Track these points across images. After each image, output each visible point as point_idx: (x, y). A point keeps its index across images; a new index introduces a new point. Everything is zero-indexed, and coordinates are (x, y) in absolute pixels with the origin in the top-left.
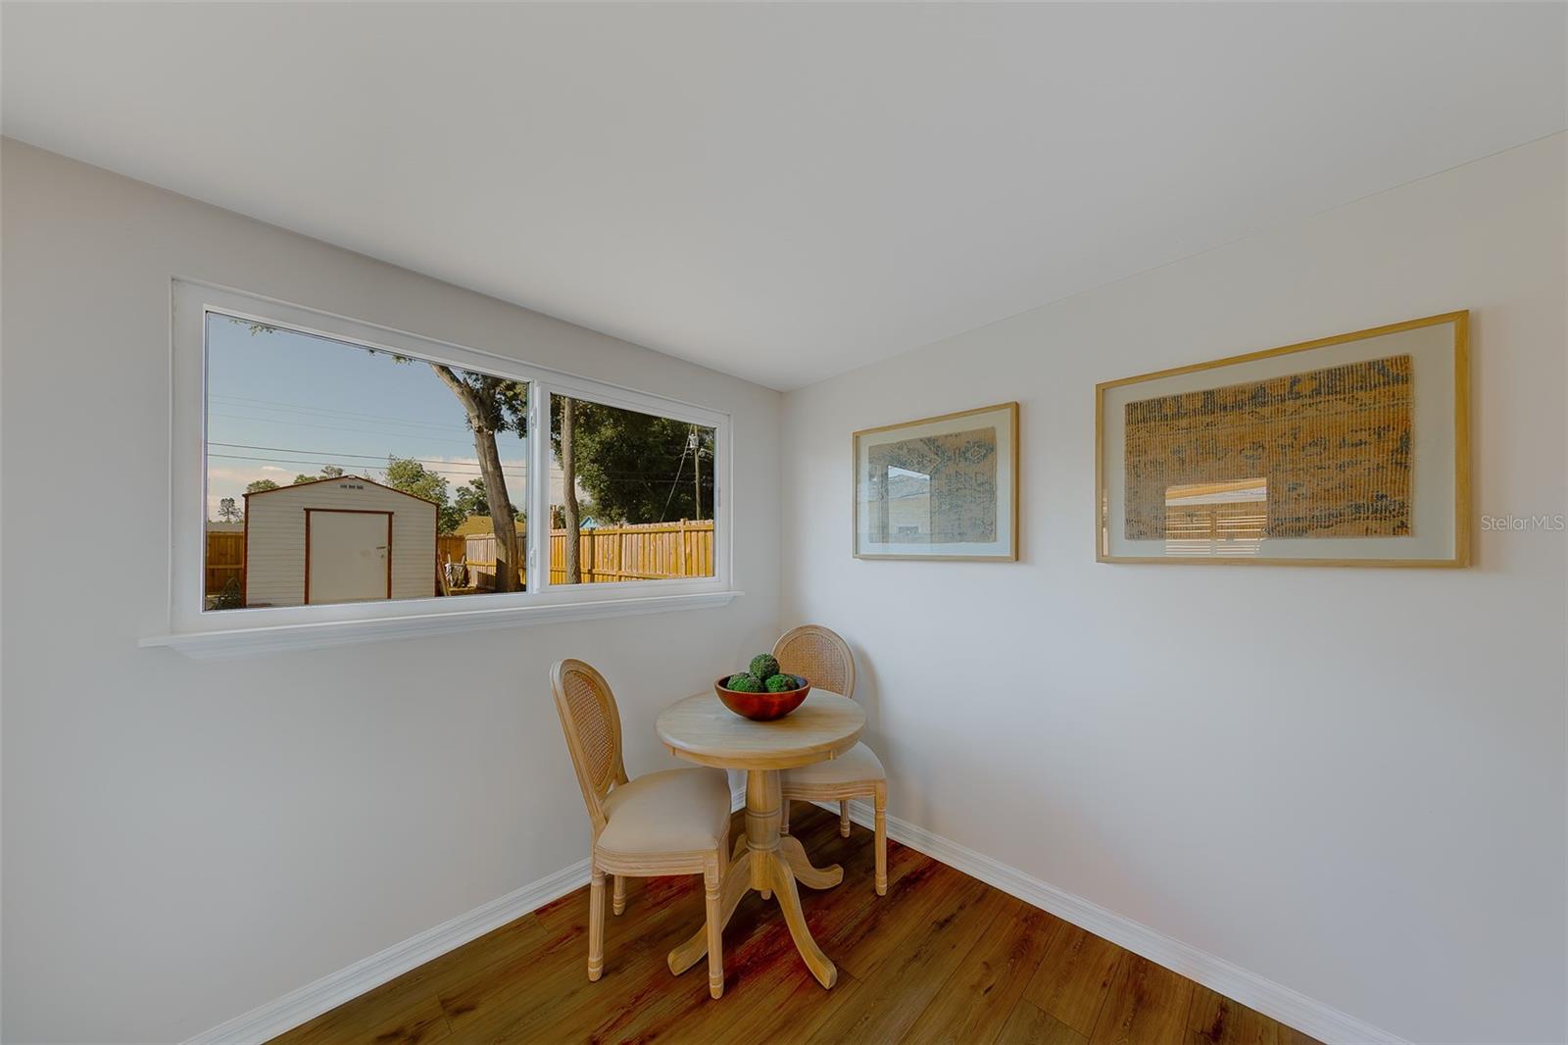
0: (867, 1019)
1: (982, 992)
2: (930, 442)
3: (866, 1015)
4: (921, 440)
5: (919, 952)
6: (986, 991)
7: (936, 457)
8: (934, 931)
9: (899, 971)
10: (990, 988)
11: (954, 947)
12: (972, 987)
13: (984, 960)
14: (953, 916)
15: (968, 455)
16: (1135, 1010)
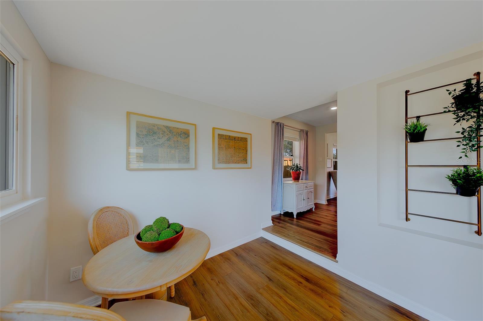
0: (218, 316)
1: (219, 284)
2: (167, 127)
3: (217, 316)
4: (164, 126)
5: (202, 293)
6: (219, 283)
7: (169, 133)
8: (196, 287)
9: (206, 301)
10: (219, 282)
11: (204, 284)
12: (217, 285)
13: (210, 279)
14: (193, 280)
15: (181, 136)
16: (231, 261)
